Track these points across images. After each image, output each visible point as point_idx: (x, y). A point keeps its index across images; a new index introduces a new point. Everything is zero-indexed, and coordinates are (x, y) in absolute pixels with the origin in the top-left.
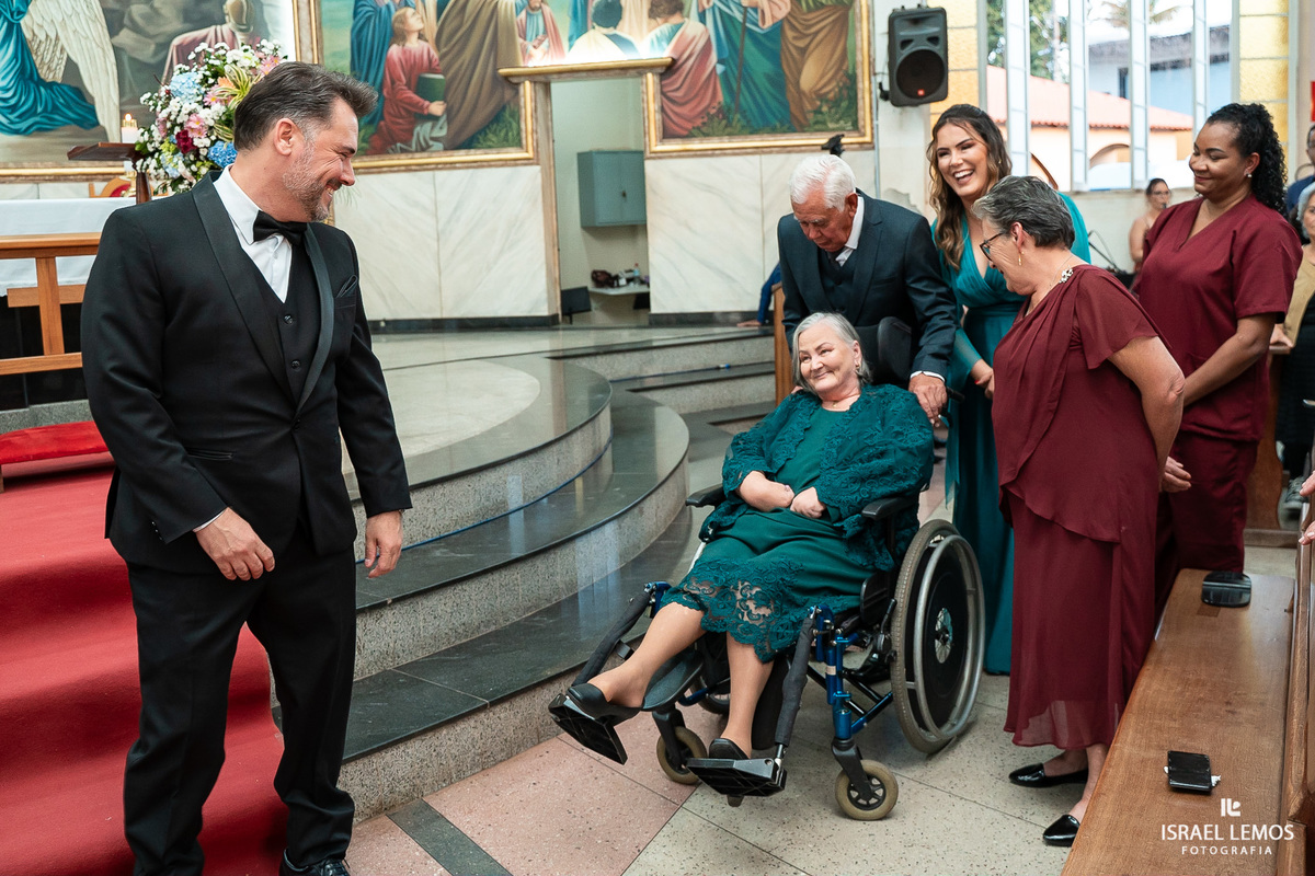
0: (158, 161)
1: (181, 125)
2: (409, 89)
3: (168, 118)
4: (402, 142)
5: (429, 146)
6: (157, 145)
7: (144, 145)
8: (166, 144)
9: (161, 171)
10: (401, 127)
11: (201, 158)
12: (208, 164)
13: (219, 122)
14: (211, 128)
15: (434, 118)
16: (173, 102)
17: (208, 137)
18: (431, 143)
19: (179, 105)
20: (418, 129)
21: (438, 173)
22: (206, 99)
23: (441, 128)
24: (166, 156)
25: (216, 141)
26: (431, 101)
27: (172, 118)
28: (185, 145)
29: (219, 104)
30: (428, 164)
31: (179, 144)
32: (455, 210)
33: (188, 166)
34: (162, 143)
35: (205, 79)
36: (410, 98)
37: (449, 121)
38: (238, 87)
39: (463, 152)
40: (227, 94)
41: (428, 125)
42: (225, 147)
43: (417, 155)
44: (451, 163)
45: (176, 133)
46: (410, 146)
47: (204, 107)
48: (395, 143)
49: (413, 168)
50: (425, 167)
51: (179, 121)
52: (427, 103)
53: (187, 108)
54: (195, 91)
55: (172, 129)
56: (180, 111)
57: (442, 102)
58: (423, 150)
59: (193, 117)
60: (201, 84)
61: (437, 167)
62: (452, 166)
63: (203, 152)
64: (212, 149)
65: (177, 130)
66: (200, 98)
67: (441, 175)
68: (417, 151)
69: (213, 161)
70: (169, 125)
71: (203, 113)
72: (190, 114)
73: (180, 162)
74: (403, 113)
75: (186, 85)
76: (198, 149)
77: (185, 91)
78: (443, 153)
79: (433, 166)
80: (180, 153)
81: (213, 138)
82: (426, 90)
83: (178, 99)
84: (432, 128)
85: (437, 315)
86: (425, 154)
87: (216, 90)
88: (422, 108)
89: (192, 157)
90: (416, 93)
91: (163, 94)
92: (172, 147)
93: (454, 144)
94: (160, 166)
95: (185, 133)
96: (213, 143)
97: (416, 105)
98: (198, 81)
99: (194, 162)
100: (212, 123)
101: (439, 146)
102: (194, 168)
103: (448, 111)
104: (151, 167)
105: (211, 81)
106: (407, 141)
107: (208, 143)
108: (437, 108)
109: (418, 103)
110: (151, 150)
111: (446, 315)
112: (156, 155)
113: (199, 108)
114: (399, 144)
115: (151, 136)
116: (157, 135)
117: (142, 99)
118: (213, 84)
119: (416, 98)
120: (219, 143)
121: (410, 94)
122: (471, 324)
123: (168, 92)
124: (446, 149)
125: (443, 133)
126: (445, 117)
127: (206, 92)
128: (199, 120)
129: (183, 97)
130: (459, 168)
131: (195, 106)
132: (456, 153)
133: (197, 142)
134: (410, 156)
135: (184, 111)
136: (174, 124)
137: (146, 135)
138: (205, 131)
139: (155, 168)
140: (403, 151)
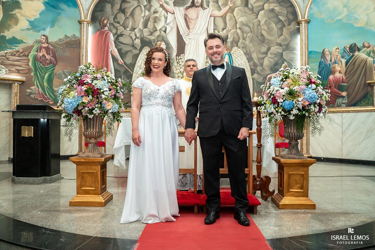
0: (265, 107)
1: (273, 95)
2: (335, 88)
3: (269, 93)
4: (332, 104)
5: (341, 105)
6: (265, 101)
7: (261, 102)
8: (268, 101)
9: (266, 110)
10: (332, 100)
11: (279, 106)
12: (282, 108)
13: (287, 94)
14: (284, 95)
15: (343, 97)
16: (271, 87)
17: (282, 99)
18: (342, 104)
19: (273, 88)
20: (338, 100)
21: (343, 114)
22: (282, 86)
23: (345, 100)
24: (268, 105)
25: (285, 100)
26: (342, 92)
27: (271, 92)
28: (274, 101)
29: (287, 87)
30: (340, 111)
31: (272, 101)
32: (349, 125)
33: (275, 109)
34: (266, 101)
35: (282, 80)
36: (336, 91)
37: (348, 98)
38: (294, 82)
39: (352, 107)
40: (290, 84)
41: (341, 99)
42: (288, 102)
43: (337, 108)
44: (348, 111)
45: (271, 97)
46: (335, 105)
47: (282, 89)
48: (330, 104)
49: (335, 112)
50: (340, 112)
51: (273, 93)
52: (341, 92)
53: (276, 88)
54: (279, 83)
55: (270, 97)
56: (273, 90)
57: (346, 92)
58: (339, 106)
59: (278, 92)
60: (281, 81)
61: (343, 112)
62: (348, 112)
63: (280, 104)
64: (284, 103)
65: (272, 96)
66: (280, 86)
67: (344, 114)
68: (337, 107)
69: (283, 107)
70: (269, 95)
71: (281, 91)
72: (277, 91)
73: (272, 107)
74: (333, 95)
75: (276, 82)
76: (279, 103)
77: (276, 84)
78: (345, 108)
79: (342, 112)
80: (272, 104)
81: (284, 99)
82: (341, 88)
83: (273, 86)
84: (342, 100)
85: (341, 158)
86: (339, 108)
87: (286, 83)
88: (339, 94)
89: (276, 106)
90: (338, 89)
91: (268, 85)
92: (270, 102)
93: (349, 105)
94: (265, 108)
95: (275, 97)
96: (284, 101)
97: (337, 93)
98: (280, 80)
99: (277, 107)
100: (284, 94)
101: (345, 105)
102: (277, 109)
103: (348, 95)
104: (263, 109)
105: (284, 80)
106: (334, 104)
107: (282, 100)
108: (344, 94)
109: (338, 92)
110: (263, 103)
111: (343, 158)
112: (264, 105)
113: (280, 89)
114: (331, 105)
115: (263, 99)
116: (265, 98)
117: (261, 87)
118: (285, 81)
119: (338, 91)
120: (286, 101)
121: (336, 90)
122: (352, 161)
123: (270, 84)
124: (346, 106)
125: (346, 101)
126: (347, 97)
127: (282, 84)
128: (280, 93)
129: (275, 85)
130: (351, 112)
131: (278, 88)
132: (350, 107)
133: (278, 100)
134: (335, 108)
135: (275, 90)
136: (271, 94)
137: (262, 98)
138: (282, 97)
139: (264, 109)
140: (332, 107)
